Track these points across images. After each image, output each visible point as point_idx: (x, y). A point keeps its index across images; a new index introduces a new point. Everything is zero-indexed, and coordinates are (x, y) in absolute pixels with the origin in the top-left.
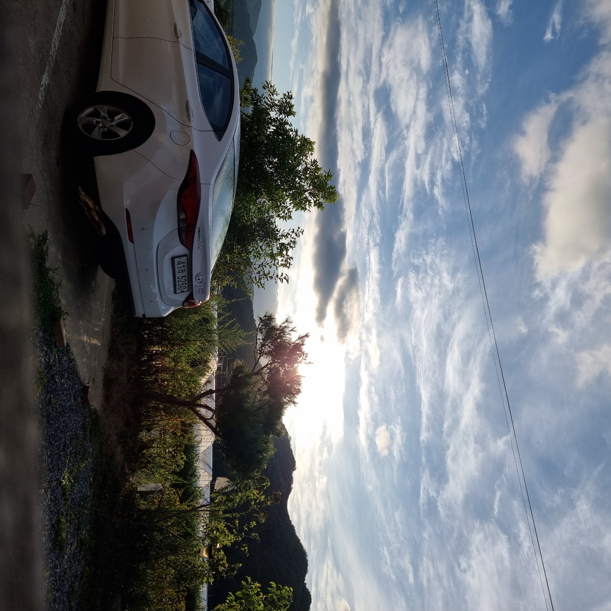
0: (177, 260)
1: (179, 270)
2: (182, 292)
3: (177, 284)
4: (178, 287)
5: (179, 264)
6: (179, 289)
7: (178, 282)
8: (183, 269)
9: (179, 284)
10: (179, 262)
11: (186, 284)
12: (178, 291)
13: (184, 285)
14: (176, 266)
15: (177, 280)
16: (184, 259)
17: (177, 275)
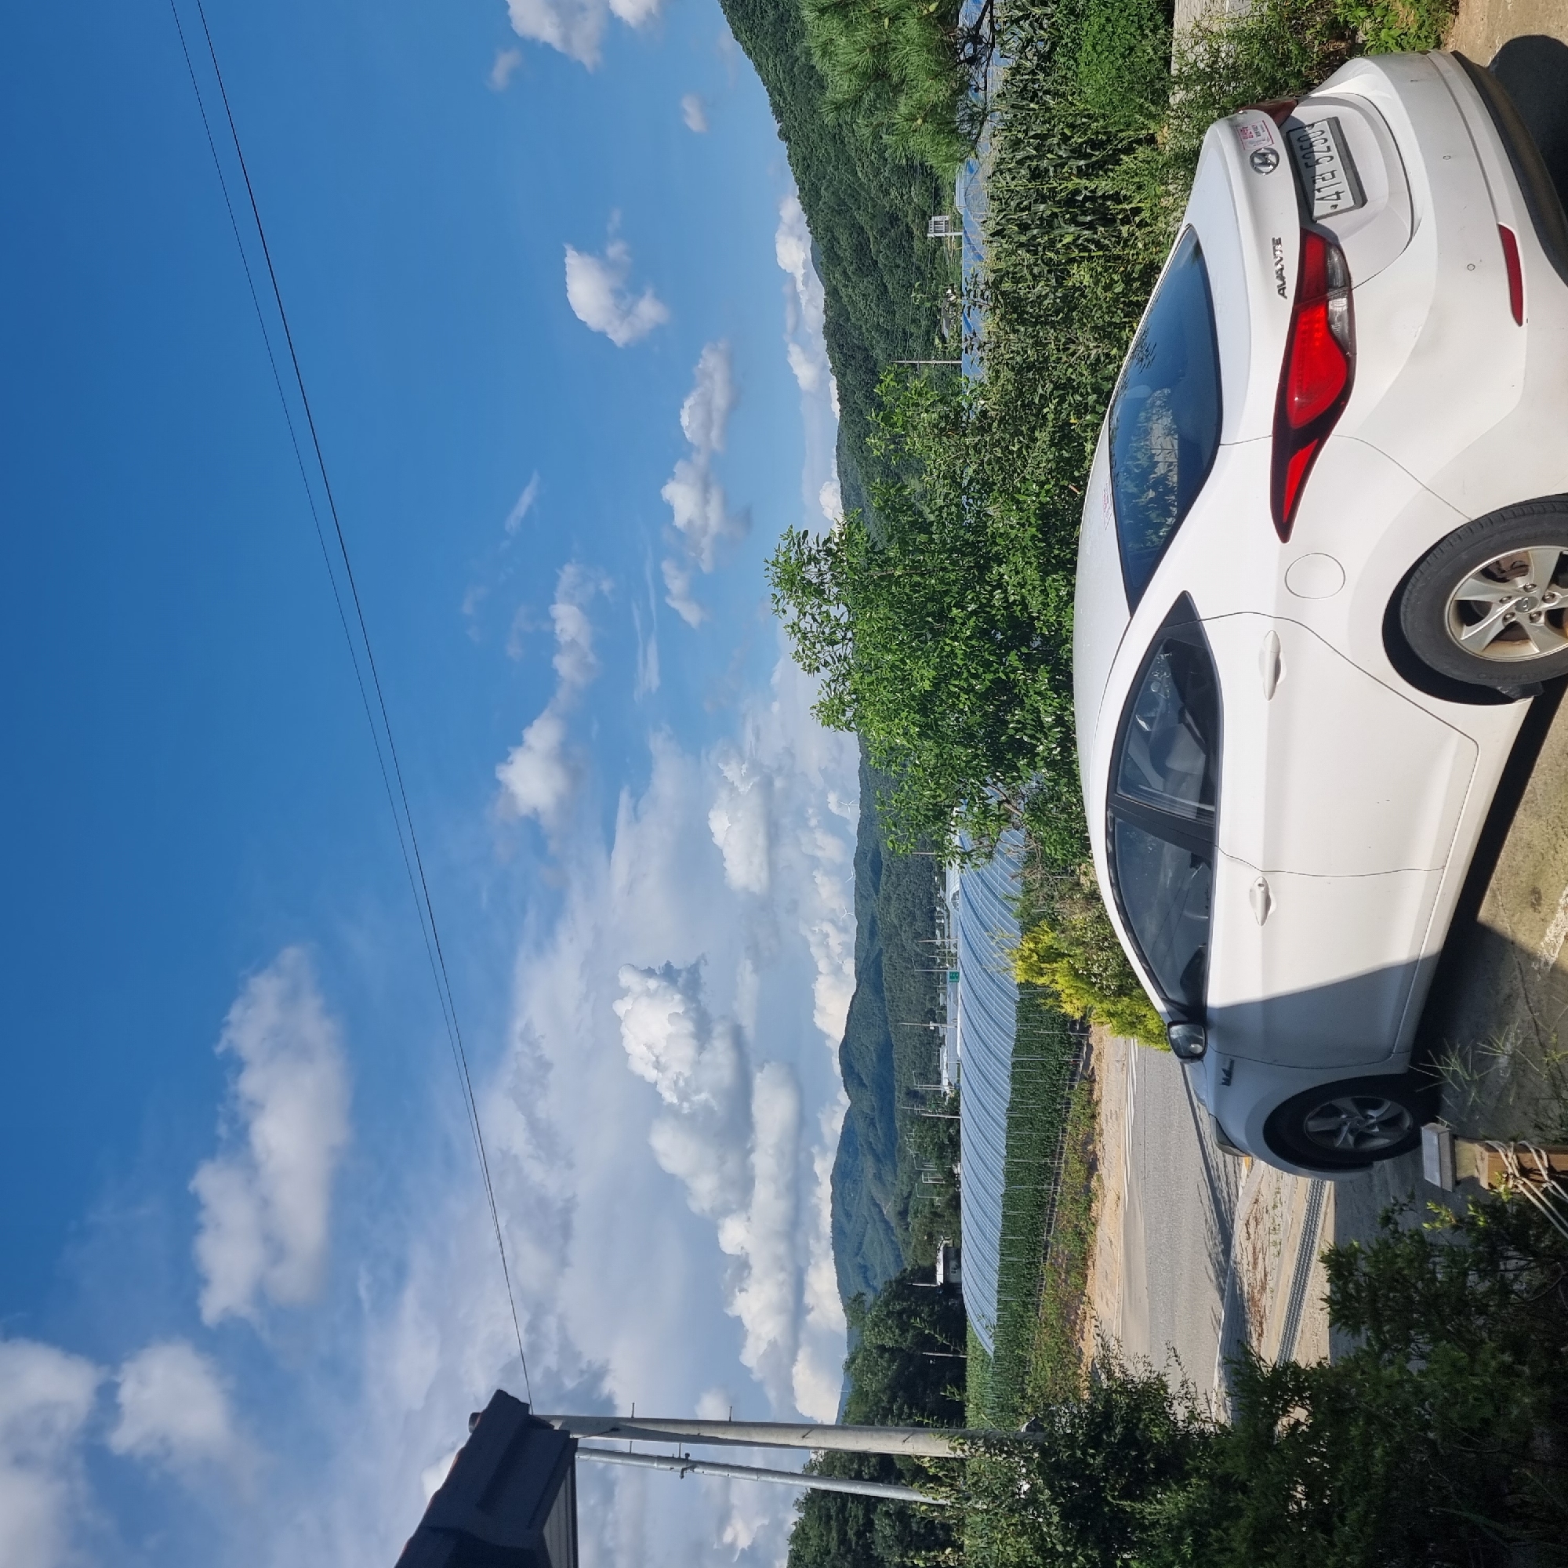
0: (1347, 200)
1: (1334, 176)
2: (1308, 129)
3: (1331, 143)
4: (1328, 136)
5: (1337, 193)
6: (1323, 132)
7: (1328, 148)
8: (1320, 184)
9: (1327, 144)
10: (1339, 198)
11: (1302, 148)
12: (1325, 126)
14: (1345, 185)
16: (1323, 208)
17: (1337, 164)
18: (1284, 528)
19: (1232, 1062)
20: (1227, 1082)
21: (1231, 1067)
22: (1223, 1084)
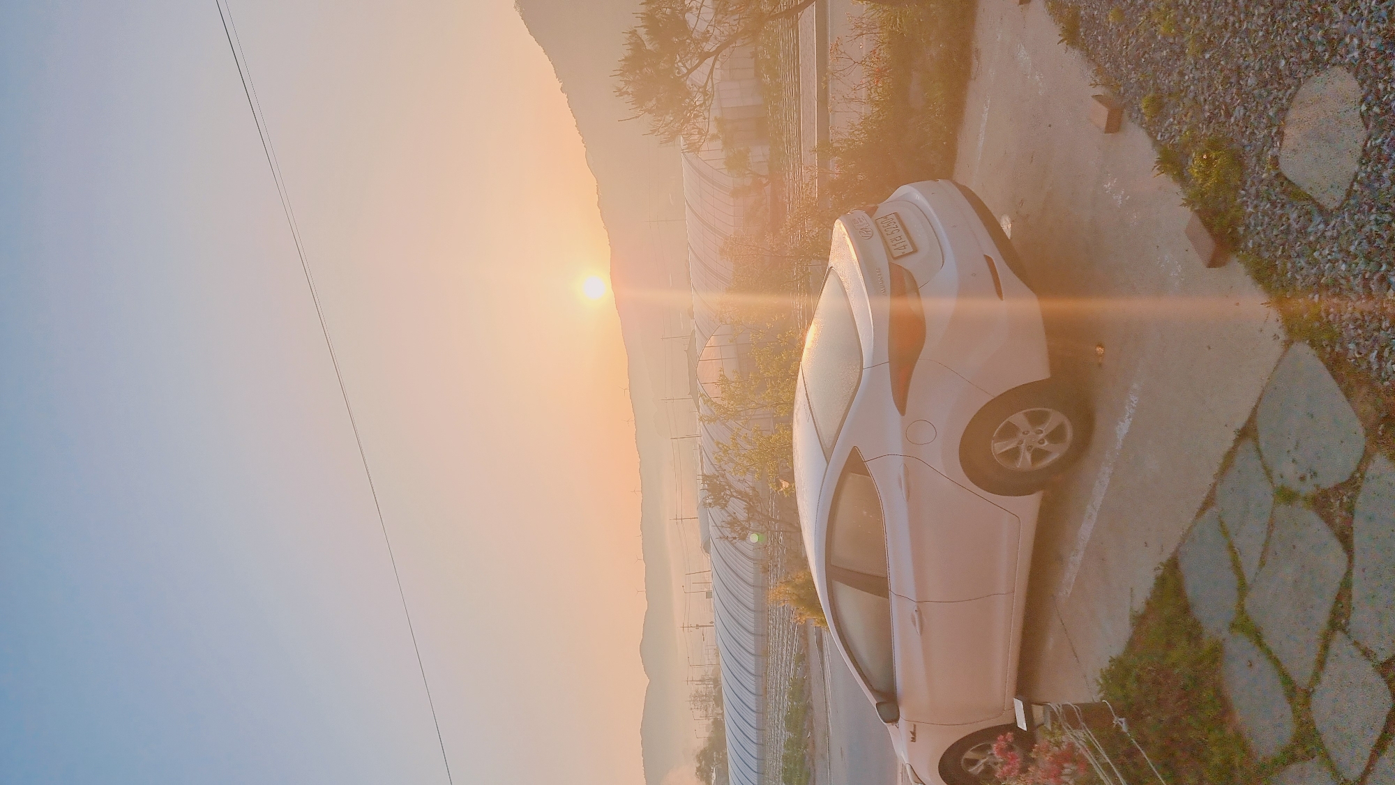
0: (909, 249)
1: (901, 239)
2: (886, 217)
3: (897, 224)
4: (896, 220)
5: (904, 246)
6: (893, 219)
7: (897, 226)
8: (895, 242)
9: (895, 225)
10: (905, 249)
11: (883, 227)
12: (893, 216)
13: (885, 225)
14: (907, 242)
15: (900, 227)
16: (899, 253)
17: (902, 233)
18: (902, 409)
19: (915, 726)
20: (914, 740)
21: (915, 730)
22: (912, 741)
